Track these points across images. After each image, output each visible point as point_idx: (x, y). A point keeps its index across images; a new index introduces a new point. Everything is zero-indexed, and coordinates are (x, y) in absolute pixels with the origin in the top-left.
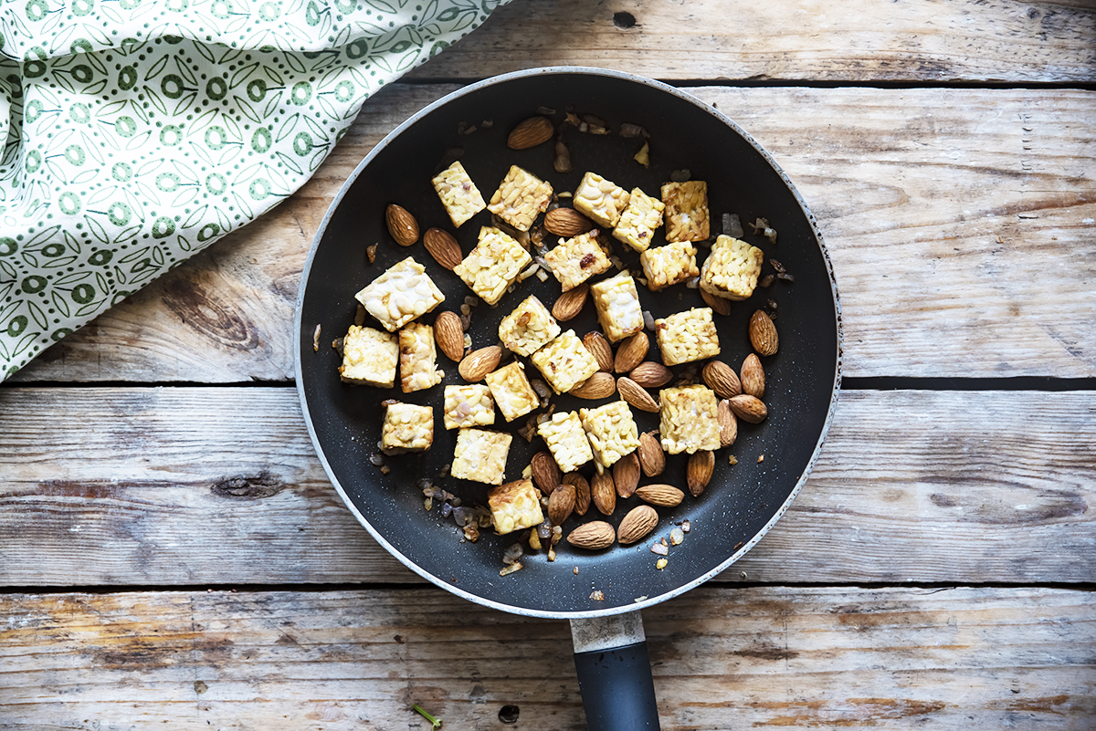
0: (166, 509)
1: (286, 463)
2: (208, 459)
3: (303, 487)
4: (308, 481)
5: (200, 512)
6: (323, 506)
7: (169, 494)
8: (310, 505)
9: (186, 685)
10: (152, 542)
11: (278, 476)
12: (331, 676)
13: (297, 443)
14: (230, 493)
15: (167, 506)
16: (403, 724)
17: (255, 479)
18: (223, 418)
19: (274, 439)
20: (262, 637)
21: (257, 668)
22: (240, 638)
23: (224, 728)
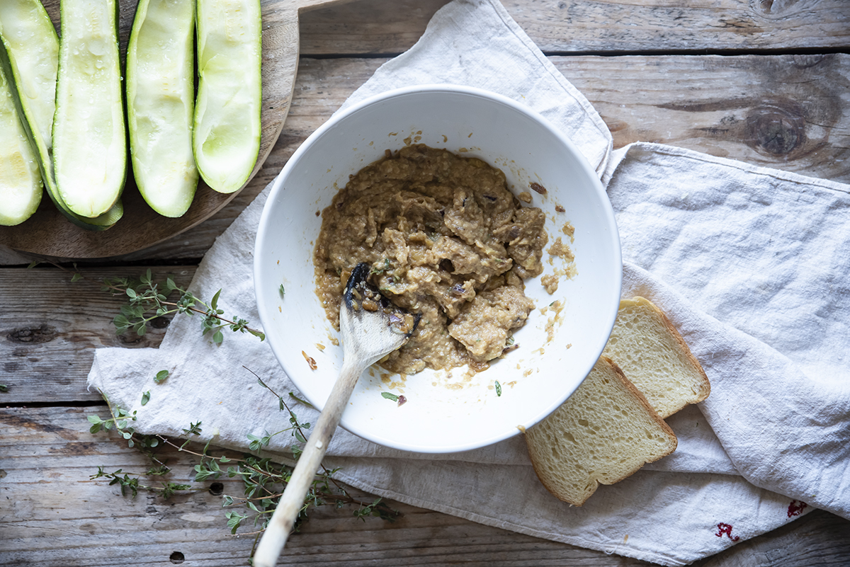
1: (58, 319)
2: (5, 317)
3: (70, 335)
4: (74, 331)
6: (85, 348)
8: (75, 347)
11: (54, 327)
12: (92, 465)
13: (66, 305)
14: (20, 340)
16: (143, 496)
17: (37, 330)
18: (15, 289)
19: (50, 302)
20: (44, 439)
21: (41, 460)
22: (29, 439)
23: (18, 502)
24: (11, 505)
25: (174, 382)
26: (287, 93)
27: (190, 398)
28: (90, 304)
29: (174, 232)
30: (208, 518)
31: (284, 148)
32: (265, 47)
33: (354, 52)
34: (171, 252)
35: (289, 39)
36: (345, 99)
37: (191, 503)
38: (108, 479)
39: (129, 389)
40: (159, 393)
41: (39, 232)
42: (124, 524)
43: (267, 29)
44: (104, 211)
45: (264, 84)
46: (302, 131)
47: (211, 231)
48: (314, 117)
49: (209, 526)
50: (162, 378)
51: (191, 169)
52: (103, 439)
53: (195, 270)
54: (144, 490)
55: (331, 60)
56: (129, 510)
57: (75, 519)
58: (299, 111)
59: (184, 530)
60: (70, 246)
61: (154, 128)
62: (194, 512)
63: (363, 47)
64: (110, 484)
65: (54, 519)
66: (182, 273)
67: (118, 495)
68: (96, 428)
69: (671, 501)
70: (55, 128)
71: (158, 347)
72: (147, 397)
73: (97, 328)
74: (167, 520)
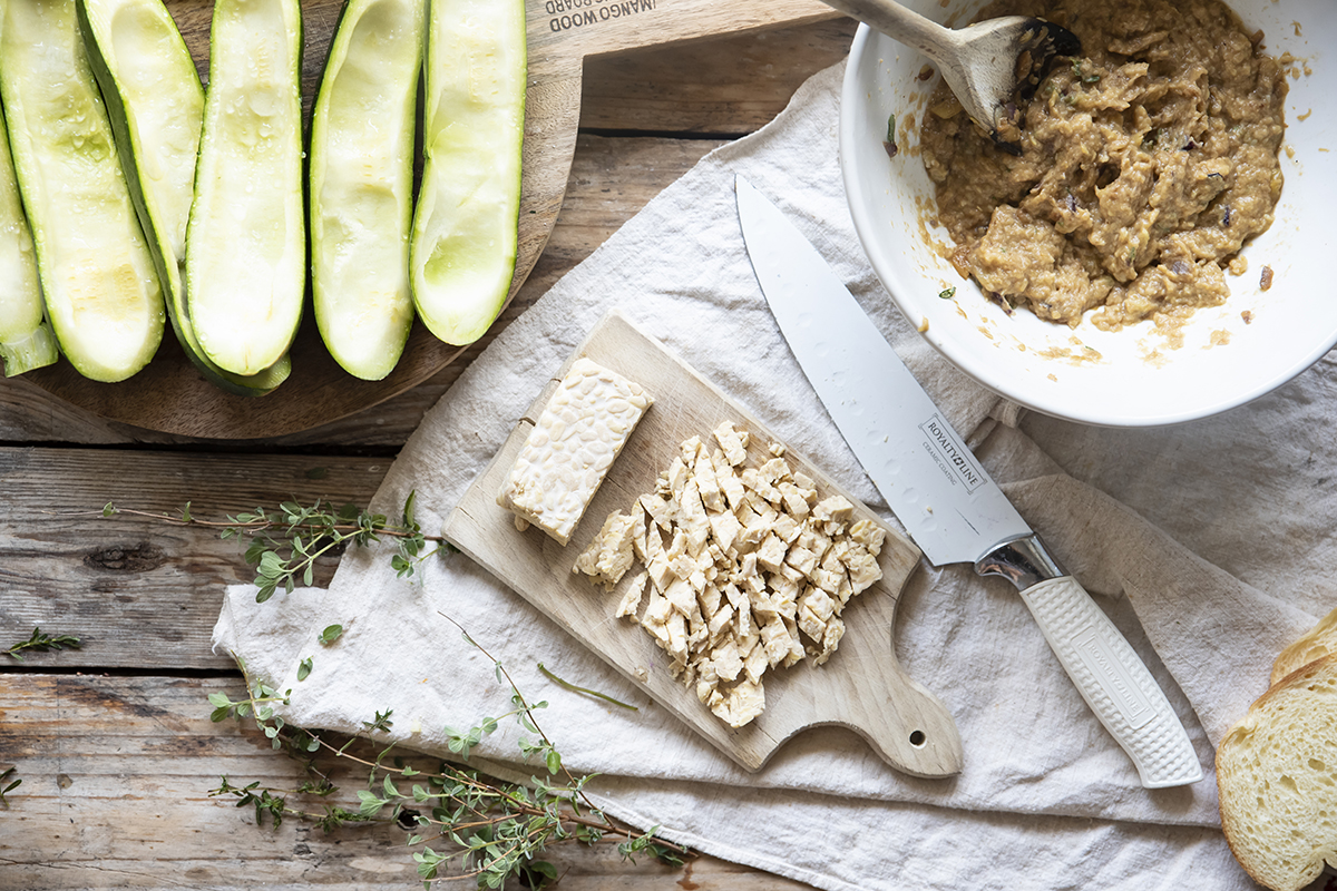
0: (33, 581)
1: (168, 534)
2: (82, 527)
3: (187, 560)
4: (192, 555)
5: (71, 586)
6: (208, 583)
7: (37, 565)
8: (193, 581)
9: (48, 778)
10: (17, 618)
11: (160, 548)
12: (211, 772)
13: (183, 512)
14: (105, 566)
15: (34, 578)
16: (290, 827)
17: (133, 551)
18: (100, 483)
19: (156, 507)
20: (135, 727)
21: (129, 762)
22: (110, 727)
23: (88, 829)
24: (77, 834)
25: (351, 645)
26: (558, 189)
27: (376, 671)
28: (220, 513)
29: (368, 403)
30: (395, 867)
31: (544, 276)
32: (530, 115)
33: (664, 128)
34: (355, 434)
35: (566, 103)
36: (645, 202)
37: (367, 842)
38: (236, 797)
39: (279, 652)
40: (326, 661)
41: (151, 394)
42: (258, 871)
43: (534, 87)
44: (267, 365)
45: (524, 174)
46: (574, 250)
47: (421, 404)
48: (595, 230)
49: (395, 879)
50: (332, 637)
51: (403, 304)
52: (229, 733)
53: (390, 466)
54: (292, 817)
55: (626, 140)
56: (267, 848)
57: (179, 859)
58: (571, 218)
59: (354, 885)
60: (199, 418)
61: (346, 236)
62: (371, 855)
63: (678, 121)
64: (238, 806)
65: (144, 858)
66: (370, 469)
67: (250, 824)
68: (220, 714)
69: (1136, 870)
70: (192, 229)
71: (327, 587)
72: (306, 668)
73: (229, 551)
74: (328, 867)
